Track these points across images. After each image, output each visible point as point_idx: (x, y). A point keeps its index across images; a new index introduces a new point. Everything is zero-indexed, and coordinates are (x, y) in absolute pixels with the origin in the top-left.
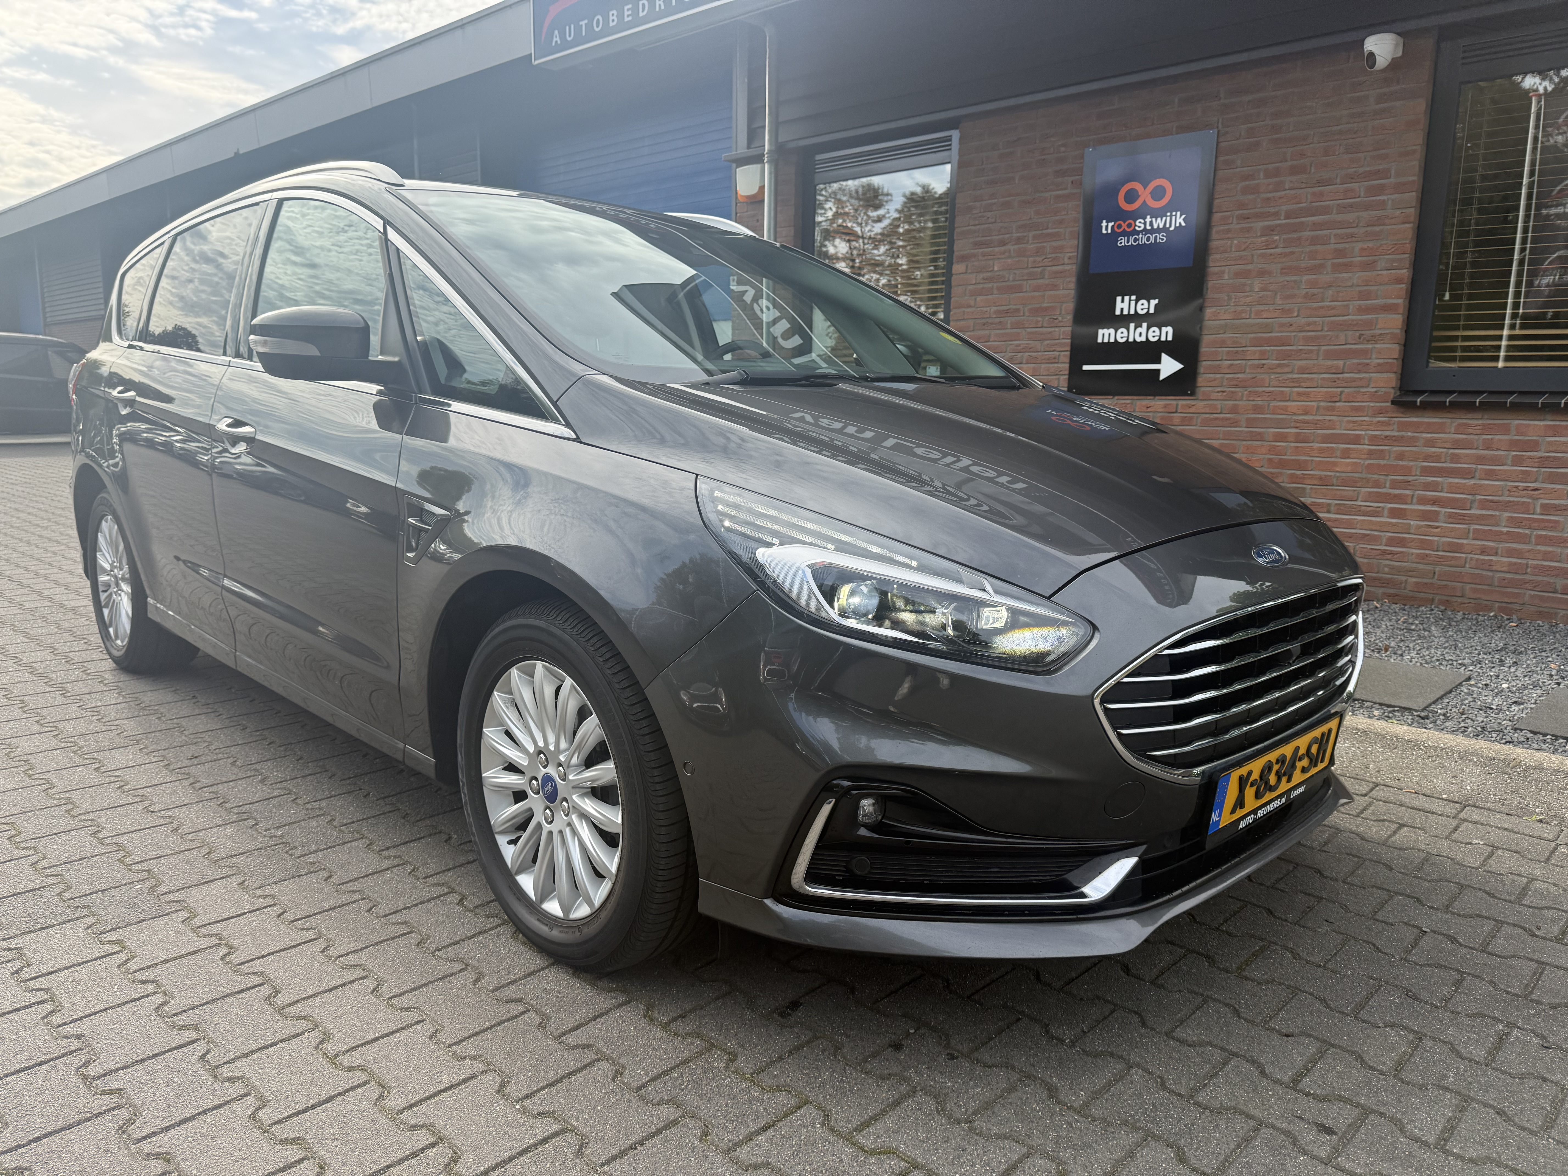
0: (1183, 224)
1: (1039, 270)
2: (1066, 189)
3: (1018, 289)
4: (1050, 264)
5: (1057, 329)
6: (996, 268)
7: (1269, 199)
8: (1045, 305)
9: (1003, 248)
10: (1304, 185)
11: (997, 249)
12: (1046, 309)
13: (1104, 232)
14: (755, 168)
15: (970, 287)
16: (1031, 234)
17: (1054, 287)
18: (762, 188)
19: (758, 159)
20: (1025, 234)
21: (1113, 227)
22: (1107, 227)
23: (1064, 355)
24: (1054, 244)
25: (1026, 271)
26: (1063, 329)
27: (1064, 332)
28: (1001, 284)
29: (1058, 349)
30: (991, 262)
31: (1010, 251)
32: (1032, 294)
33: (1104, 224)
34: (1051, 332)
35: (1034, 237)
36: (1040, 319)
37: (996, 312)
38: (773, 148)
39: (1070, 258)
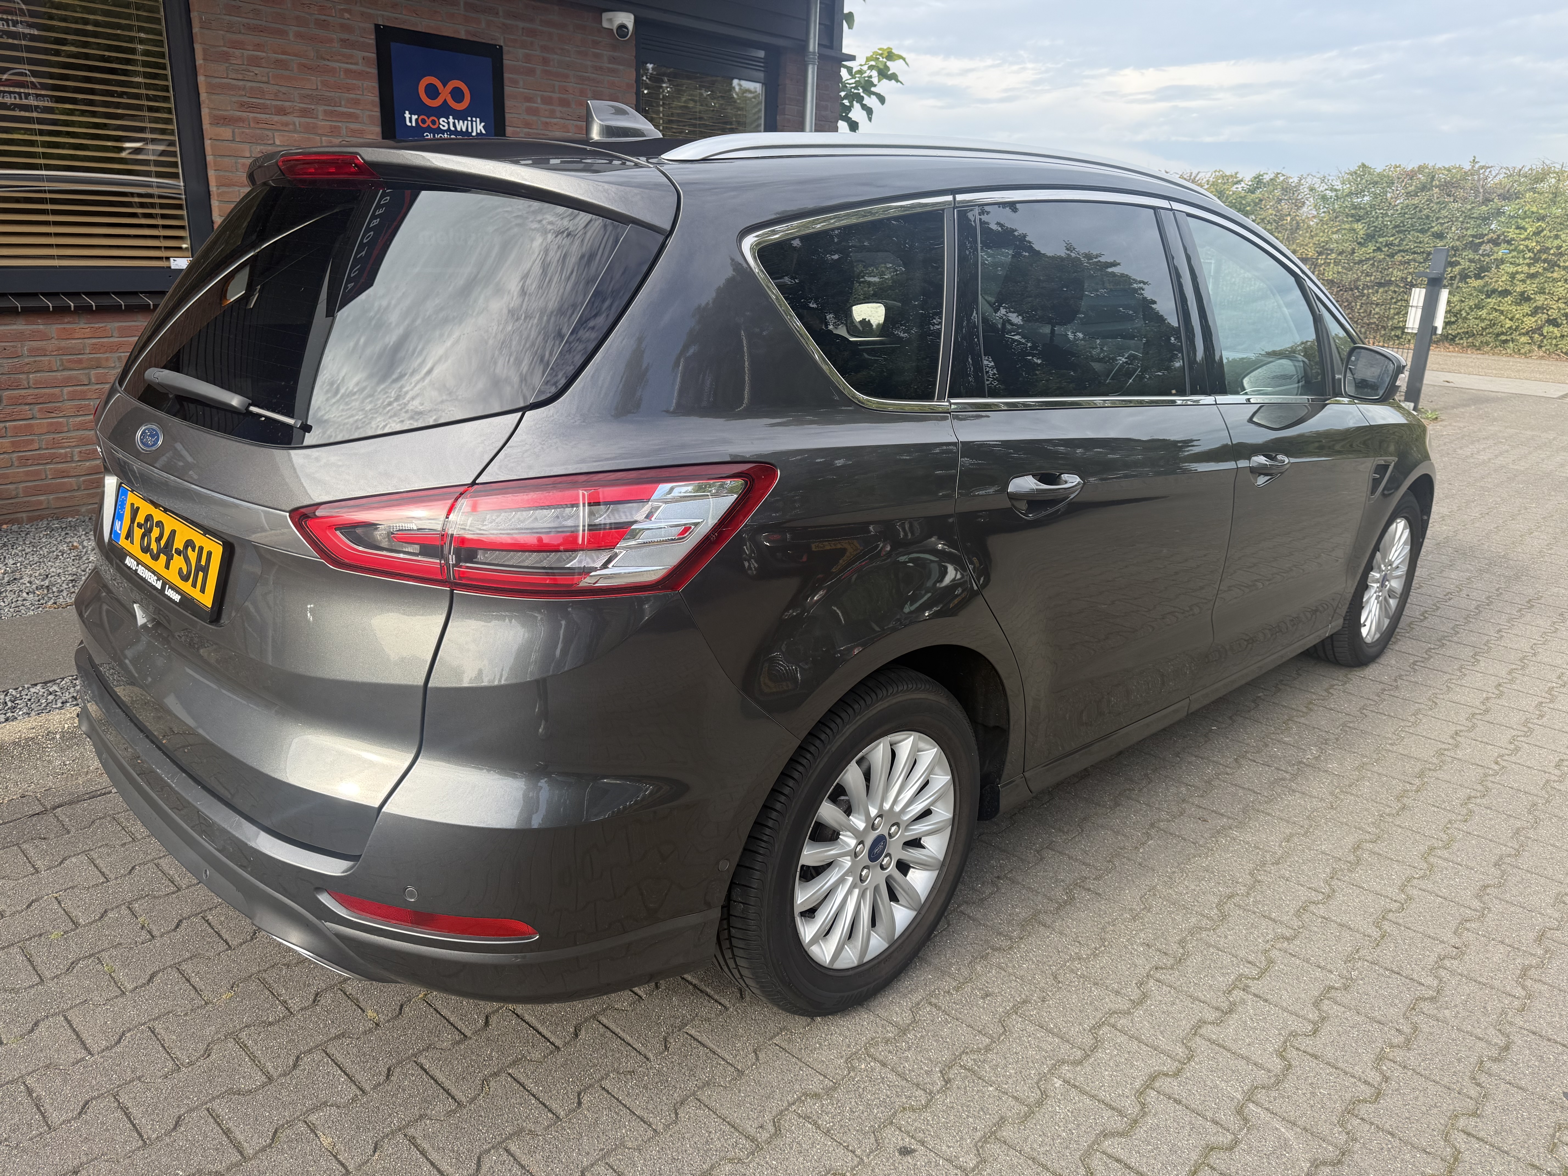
0: (484, 132)
2: (358, 64)
13: (409, 123)
21: (417, 120)
22: (410, 119)
31: (294, 124)
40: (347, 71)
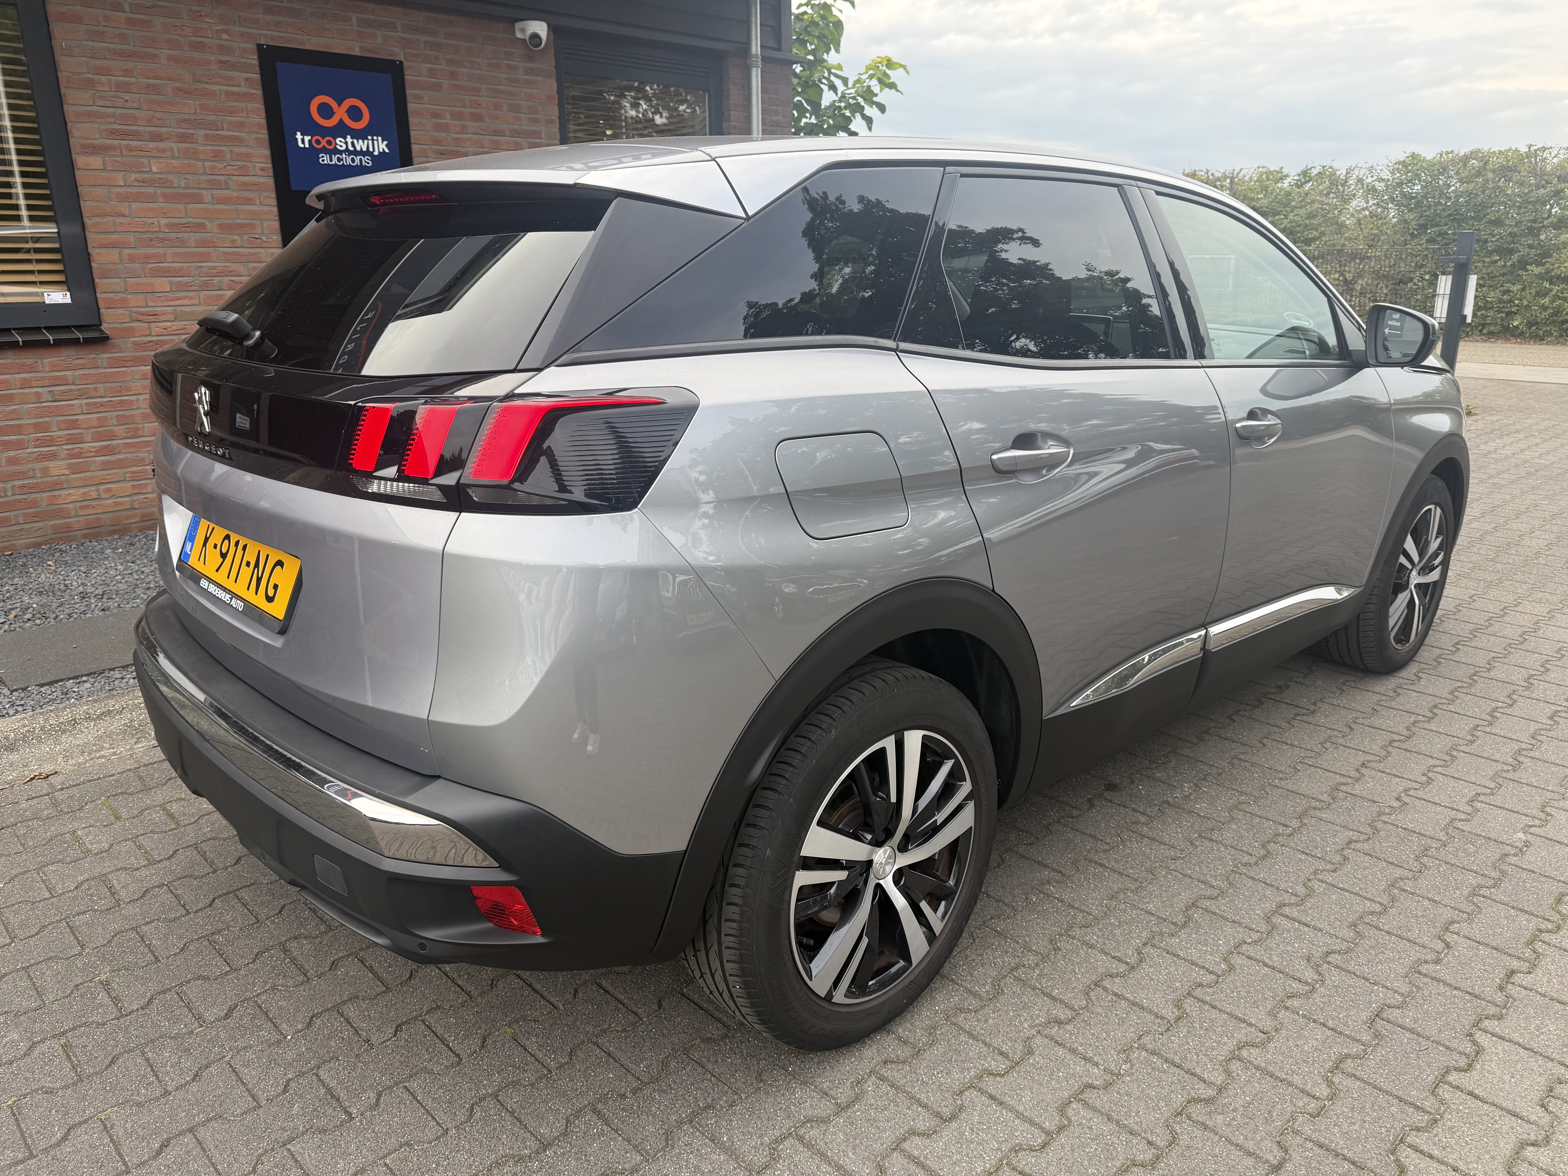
0: (387, 151)
1: (222, 178)
4: (236, 173)
5: (262, 250)
6: (154, 170)
8: (239, 221)
11: (150, 145)
12: (243, 226)
13: (301, 144)
21: (310, 141)
22: (303, 140)
24: (237, 150)
25: (203, 178)
30: (144, 160)
32: (218, 207)
33: (299, 136)
35: (206, 137)
36: (236, 237)
40: (227, 93)
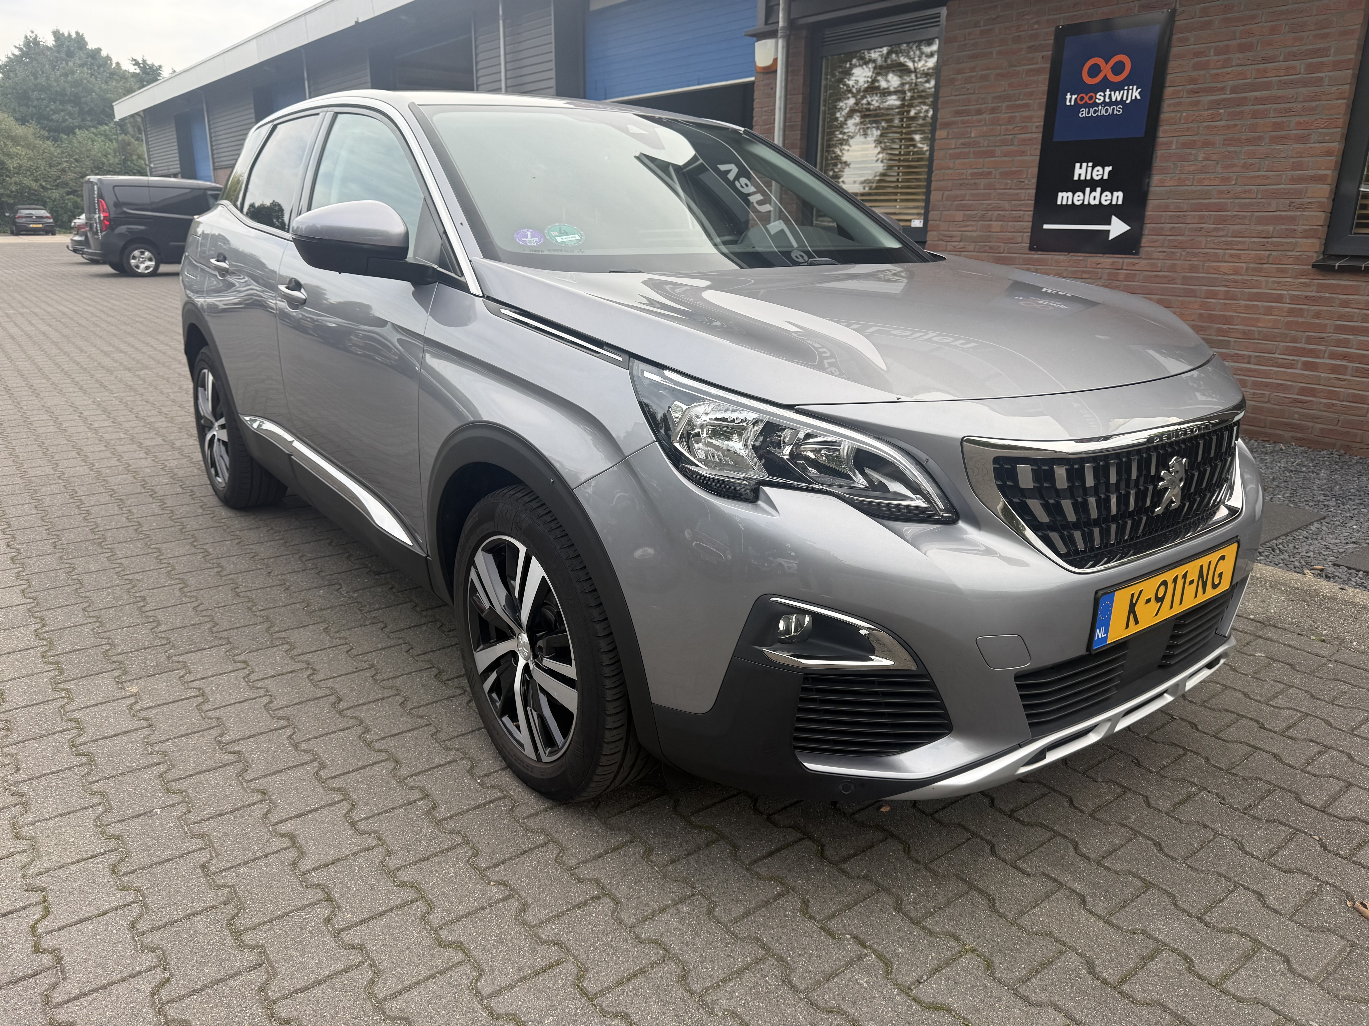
0: (1139, 97)
1: (1010, 137)
2: (1036, 63)
3: (991, 154)
4: (1019, 132)
5: (1023, 191)
6: (973, 135)
7: (1217, 74)
8: (1014, 169)
9: (980, 117)
10: (1249, 62)
11: (975, 118)
12: (1015, 172)
13: (1068, 103)
14: (770, 42)
15: (951, 151)
16: (1005, 104)
17: (1023, 153)
18: (775, 60)
19: (772, 34)
20: (999, 104)
21: (1076, 99)
22: (1071, 99)
23: (1028, 215)
24: (1025, 114)
25: (999, 138)
26: (1028, 191)
27: (1029, 194)
28: (976, 149)
29: (1023, 209)
30: (969, 130)
31: (985, 120)
32: (1003, 159)
33: (1068, 96)
34: (1017, 194)
35: (1007, 107)
36: (1009, 181)
37: (972, 174)
38: (786, 25)
39: (1037, 127)
40: (1028, 71)
